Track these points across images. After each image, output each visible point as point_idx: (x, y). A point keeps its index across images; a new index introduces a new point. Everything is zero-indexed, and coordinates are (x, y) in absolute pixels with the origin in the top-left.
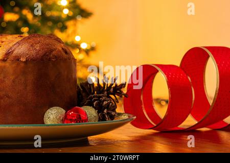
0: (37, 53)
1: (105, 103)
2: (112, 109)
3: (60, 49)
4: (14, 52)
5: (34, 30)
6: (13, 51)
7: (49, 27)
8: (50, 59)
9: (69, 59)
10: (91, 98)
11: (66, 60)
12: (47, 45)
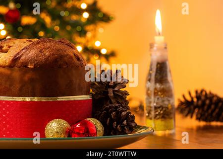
0: (47, 59)
1: (123, 113)
2: (131, 120)
3: (72, 55)
4: (22, 58)
5: (51, 35)
6: (20, 57)
7: (67, 31)
8: (60, 67)
9: (82, 67)
10: (107, 109)
11: (77, 67)
12: (58, 50)
